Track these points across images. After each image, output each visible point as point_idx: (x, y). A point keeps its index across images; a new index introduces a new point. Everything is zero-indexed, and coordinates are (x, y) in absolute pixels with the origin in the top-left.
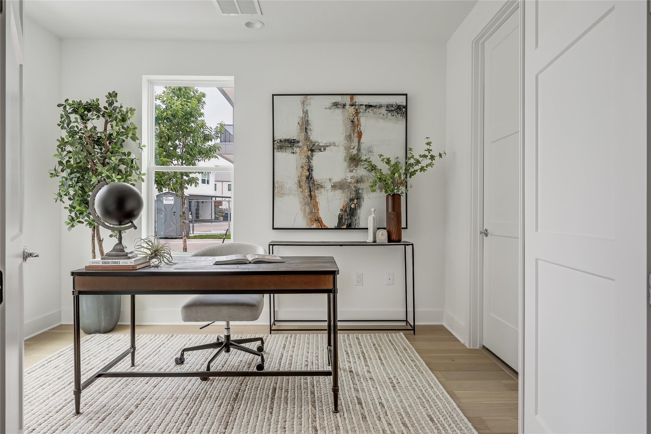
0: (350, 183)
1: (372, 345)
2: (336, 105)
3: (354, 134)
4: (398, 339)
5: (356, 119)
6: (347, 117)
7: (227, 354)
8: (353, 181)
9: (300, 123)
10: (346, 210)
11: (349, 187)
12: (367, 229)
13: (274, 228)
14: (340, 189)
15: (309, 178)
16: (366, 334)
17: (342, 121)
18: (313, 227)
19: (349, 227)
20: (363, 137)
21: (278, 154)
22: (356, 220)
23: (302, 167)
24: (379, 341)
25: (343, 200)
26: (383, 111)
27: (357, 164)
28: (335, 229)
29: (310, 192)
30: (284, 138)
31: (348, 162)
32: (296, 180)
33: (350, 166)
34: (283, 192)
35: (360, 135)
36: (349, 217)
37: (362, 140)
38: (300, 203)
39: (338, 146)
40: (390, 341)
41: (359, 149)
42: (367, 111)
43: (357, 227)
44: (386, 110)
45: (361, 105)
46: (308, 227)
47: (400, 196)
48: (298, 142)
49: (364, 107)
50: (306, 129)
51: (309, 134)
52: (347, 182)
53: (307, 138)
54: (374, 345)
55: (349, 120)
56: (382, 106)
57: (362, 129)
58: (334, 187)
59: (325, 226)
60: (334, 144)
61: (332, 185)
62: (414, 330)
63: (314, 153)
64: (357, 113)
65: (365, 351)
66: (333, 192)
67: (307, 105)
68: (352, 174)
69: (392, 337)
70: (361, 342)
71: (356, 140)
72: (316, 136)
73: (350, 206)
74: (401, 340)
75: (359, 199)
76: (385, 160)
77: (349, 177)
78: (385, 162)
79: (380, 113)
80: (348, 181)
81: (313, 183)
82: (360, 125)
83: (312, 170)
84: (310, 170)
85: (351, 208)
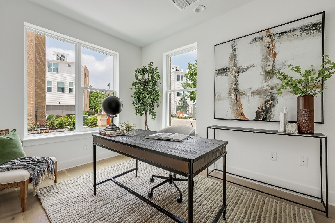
0: (266, 90)
1: (273, 212)
2: (255, 40)
3: (269, 56)
4: (304, 216)
5: (272, 45)
6: (263, 46)
7: (170, 185)
8: (268, 88)
9: (231, 58)
10: (262, 108)
11: (265, 92)
12: (279, 121)
13: (215, 119)
14: (258, 94)
15: (236, 89)
16: (273, 199)
17: (260, 49)
18: (238, 119)
19: (265, 120)
20: (277, 56)
21: (217, 78)
22: (270, 115)
23: (231, 83)
24: (283, 211)
25: (260, 102)
26: (297, 32)
27: (272, 76)
28: (254, 120)
29: (236, 98)
30: (221, 68)
31: (265, 76)
32: (228, 91)
33: (266, 79)
34: (220, 98)
35: (275, 55)
36: (265, 113)
37: (276, 59)
38: (230, 104)
39: (256, 67)
40: (294, 215)
41: (273, 66)
42: (282, 36)
43: (271, 120)
44: (300, 31)
45: (275, 34)
46: (235, 119)
47: (313, 96)
48: (229, 69)
49: (278, 35)
50: (234, 60)
51: (236, 63)
52: (263, 90)
53: (235, 65)
54: (275, 213)
55: (265, 47)
56: (295, 30)
57: (277, 51)
58: (253, 93)
59: (246, 118)
60: (254, 66)
61: (252, 92)
62: (327, 213)
63: (239, 74)
64: (272, 41)
65: (262, 217)
66: (252, 97)
67: (235, 45)
68: (267, 84)
69: (299, 211)
70: (265, 206)
71: (271, 60)
72: (240, 63)
73: (266, 105)
74: (307, 219)
75: (274, 100)
76: (295, 69)
77: (266, 86)
78: (295, 70)
79: (294, 35)
80: (264, 88)
81: (239, 92)
82: (275, 49)
83: (238, 84)
84: (237, 84)
85: (266, 107)
